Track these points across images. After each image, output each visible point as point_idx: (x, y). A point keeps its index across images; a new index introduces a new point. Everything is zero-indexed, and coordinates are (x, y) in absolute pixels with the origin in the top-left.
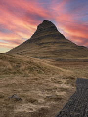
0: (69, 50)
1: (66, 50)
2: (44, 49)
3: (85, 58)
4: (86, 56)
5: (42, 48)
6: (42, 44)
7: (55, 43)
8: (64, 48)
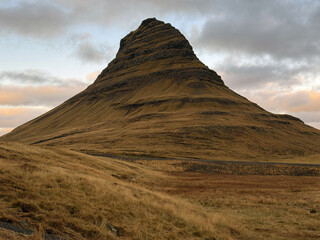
0: (239, 131)
1: (228, 129)
2: (143, 123)
3: (298, 160)
4: (301, 153)
5: (139, 119)
6: (135, 106)
7: (185, 101)
8: (220, 121)
